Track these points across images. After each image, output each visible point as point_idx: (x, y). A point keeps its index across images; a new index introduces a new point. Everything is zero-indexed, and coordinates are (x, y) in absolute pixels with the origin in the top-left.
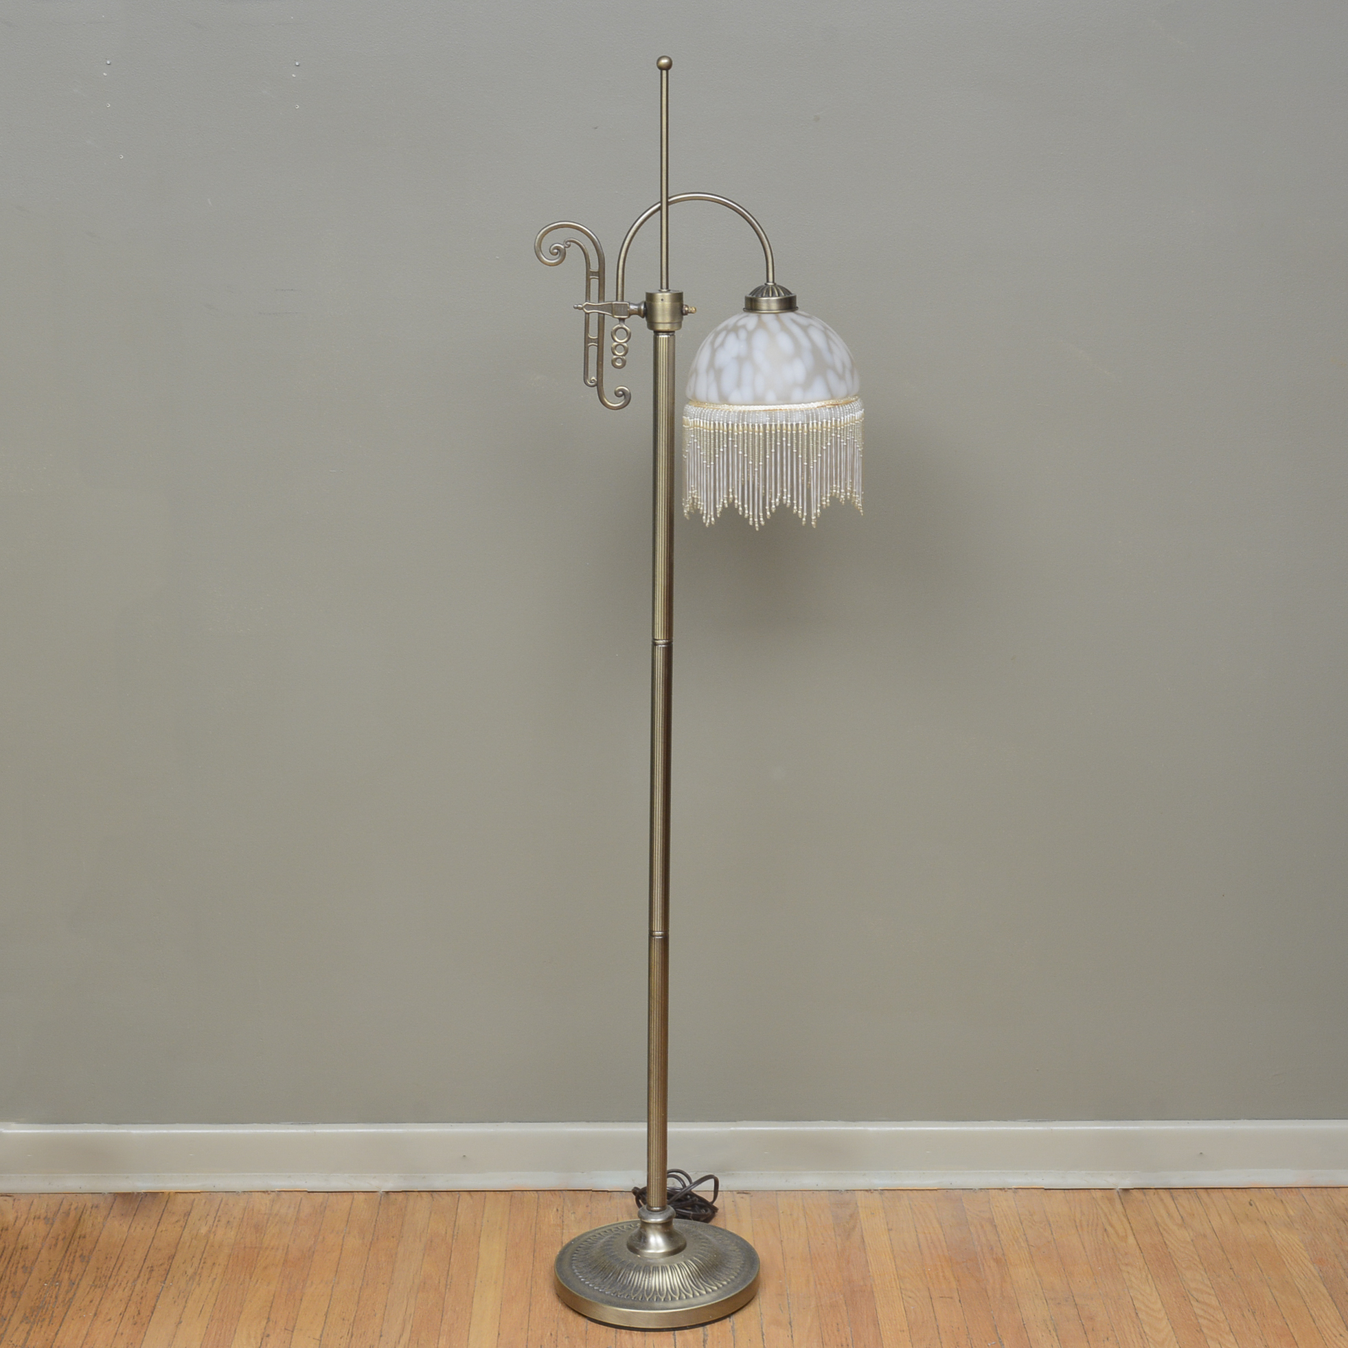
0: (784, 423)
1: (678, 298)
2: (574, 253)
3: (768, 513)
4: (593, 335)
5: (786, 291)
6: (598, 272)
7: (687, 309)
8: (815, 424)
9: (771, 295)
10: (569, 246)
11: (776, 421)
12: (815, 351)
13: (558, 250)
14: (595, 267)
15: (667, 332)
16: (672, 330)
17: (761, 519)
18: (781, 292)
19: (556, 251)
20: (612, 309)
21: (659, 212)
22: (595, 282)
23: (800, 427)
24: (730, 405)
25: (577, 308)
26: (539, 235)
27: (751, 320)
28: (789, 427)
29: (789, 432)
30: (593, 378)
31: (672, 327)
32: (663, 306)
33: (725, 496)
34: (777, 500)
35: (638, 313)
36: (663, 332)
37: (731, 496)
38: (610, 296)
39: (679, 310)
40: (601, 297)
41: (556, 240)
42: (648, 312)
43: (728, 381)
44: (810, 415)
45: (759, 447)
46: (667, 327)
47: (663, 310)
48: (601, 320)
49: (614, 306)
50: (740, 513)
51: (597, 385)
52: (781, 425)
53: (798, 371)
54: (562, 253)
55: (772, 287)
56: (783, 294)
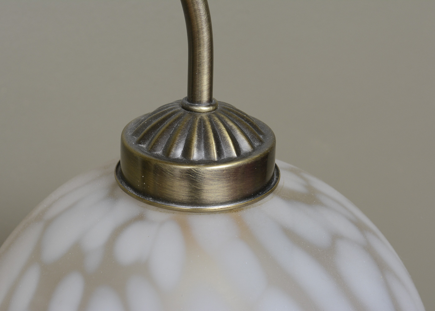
5: (254, 132)
18: (241, 137)
27: (154, 238)
55: (210, 117)
56: (245, 146)
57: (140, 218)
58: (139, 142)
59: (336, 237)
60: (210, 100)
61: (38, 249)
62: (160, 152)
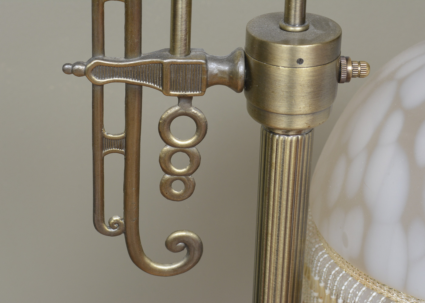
4: (114, 129)
7: (349, 68)
20: (165, 77)
25: (73, 72)
30: (116, 218)
35: (231, 81)
39: (333, 74)
40: (133, 43)
48: (134, 97)
49: (166, 70)
51: (124, 232)
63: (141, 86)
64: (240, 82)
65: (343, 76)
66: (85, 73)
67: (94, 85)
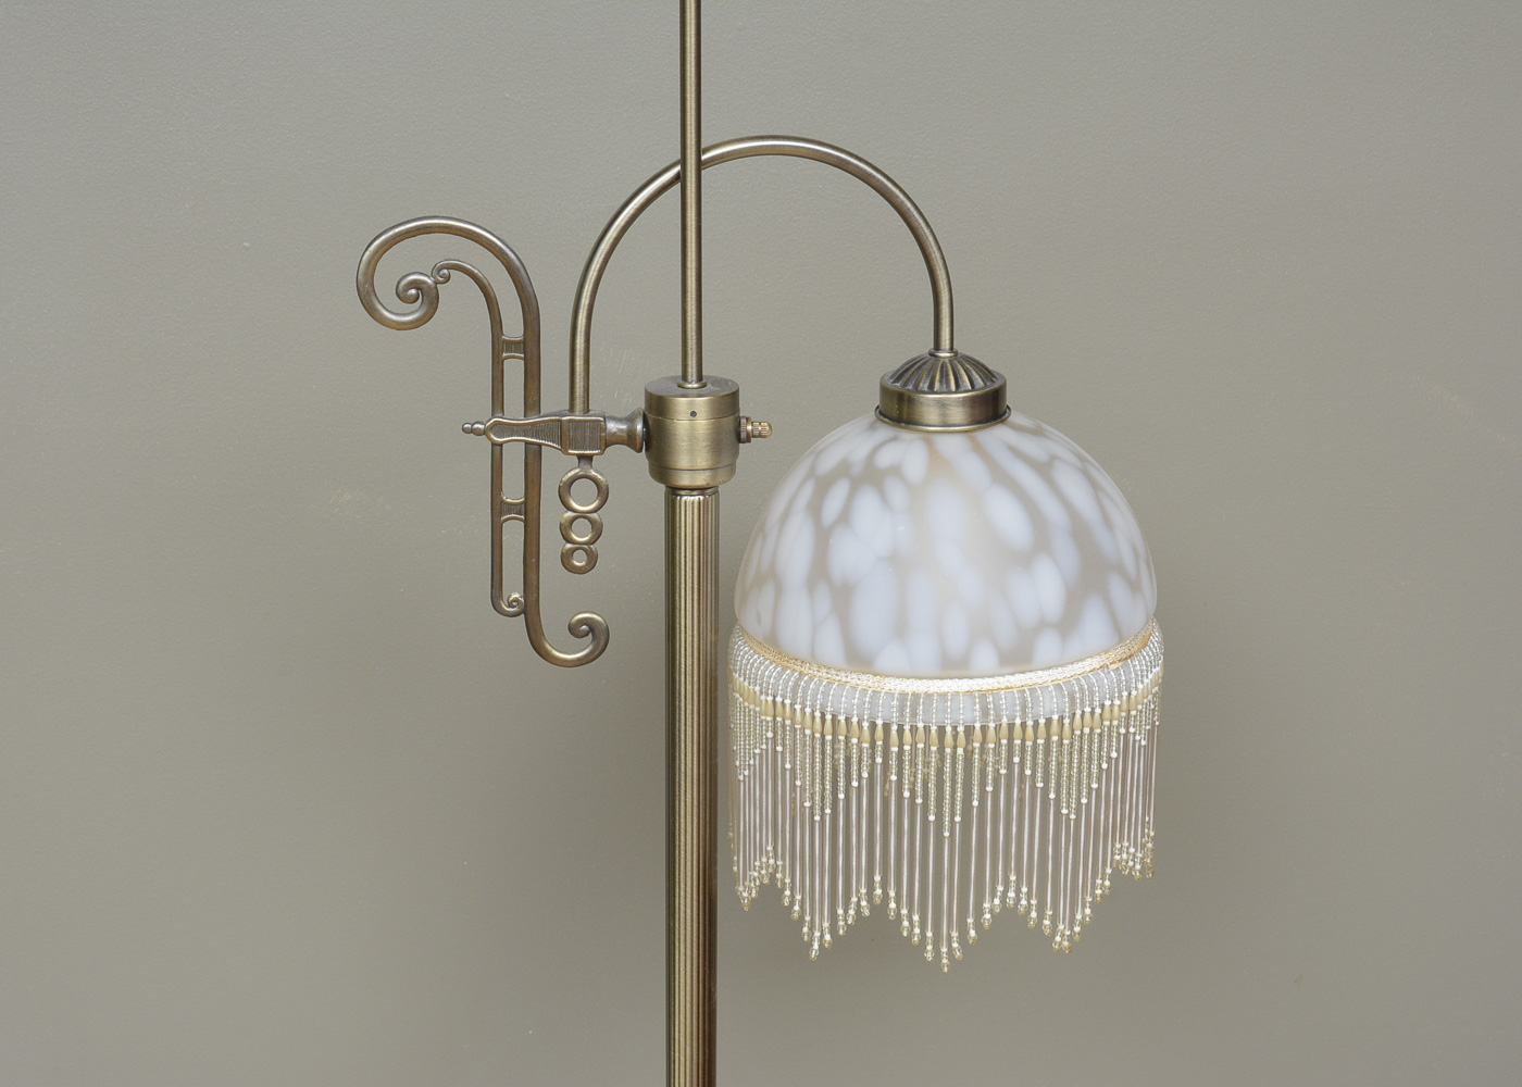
0: (1018, 721)
1: (728, 405)
2: (459, 297)
3: (972, 933)
4: (513, 493)
5: (988, 374)
6: (524, 342)
7: (749, 428)
8: (1087, 716)
9: (953, 387)
10: (447, 279)
11: (998, 718)
12: (1079, 531)
13: (418, 289)
14: (514, 329)
15: (701, 490)
16: (712, 484)
17: (955, 945)
18: (976, 376)
19: (413, 291)
20: (563, 435)
21: (678, 187)
22: (514, 368)
23: (1055, 727)
24: (875, 675)
25: (472, 431)
26: (368, 253)
27: (905, 451)
28: (1030, 731)
29: (1029, 743)
30: (516, 595)
31: (714, 477)
32: (693, 428)
33: (863, 891)
34: (997, 901)
35: (629, 440)
36: (692, 489)
37: (879, 891)
38: (554, 398)
39: (731, 431)
40: (532, 402)
41: (414, 262)
42: (653, 438)
43: (871, 619)
44: (1072, 694)
45: (954, 782)
46: (701, 479)
47: (692, 438)
48: (533, 457)
49: (564, 427)
50: (905, 934)
51: (524, 611)
52: (1011, 726)
53: (1044, 588)
54: (427, 298)
55: (951, 362)
56: (979, 382)
57: (895, 439)
58: (894, 382)
59: (1053, 458)
60: (952, 348)
61: (812, 469)
62: (910, 387)
63: (540, 445)
64: (638, 440)
65: (743, 435)
66: (484, 432)
67: (494, 444)
